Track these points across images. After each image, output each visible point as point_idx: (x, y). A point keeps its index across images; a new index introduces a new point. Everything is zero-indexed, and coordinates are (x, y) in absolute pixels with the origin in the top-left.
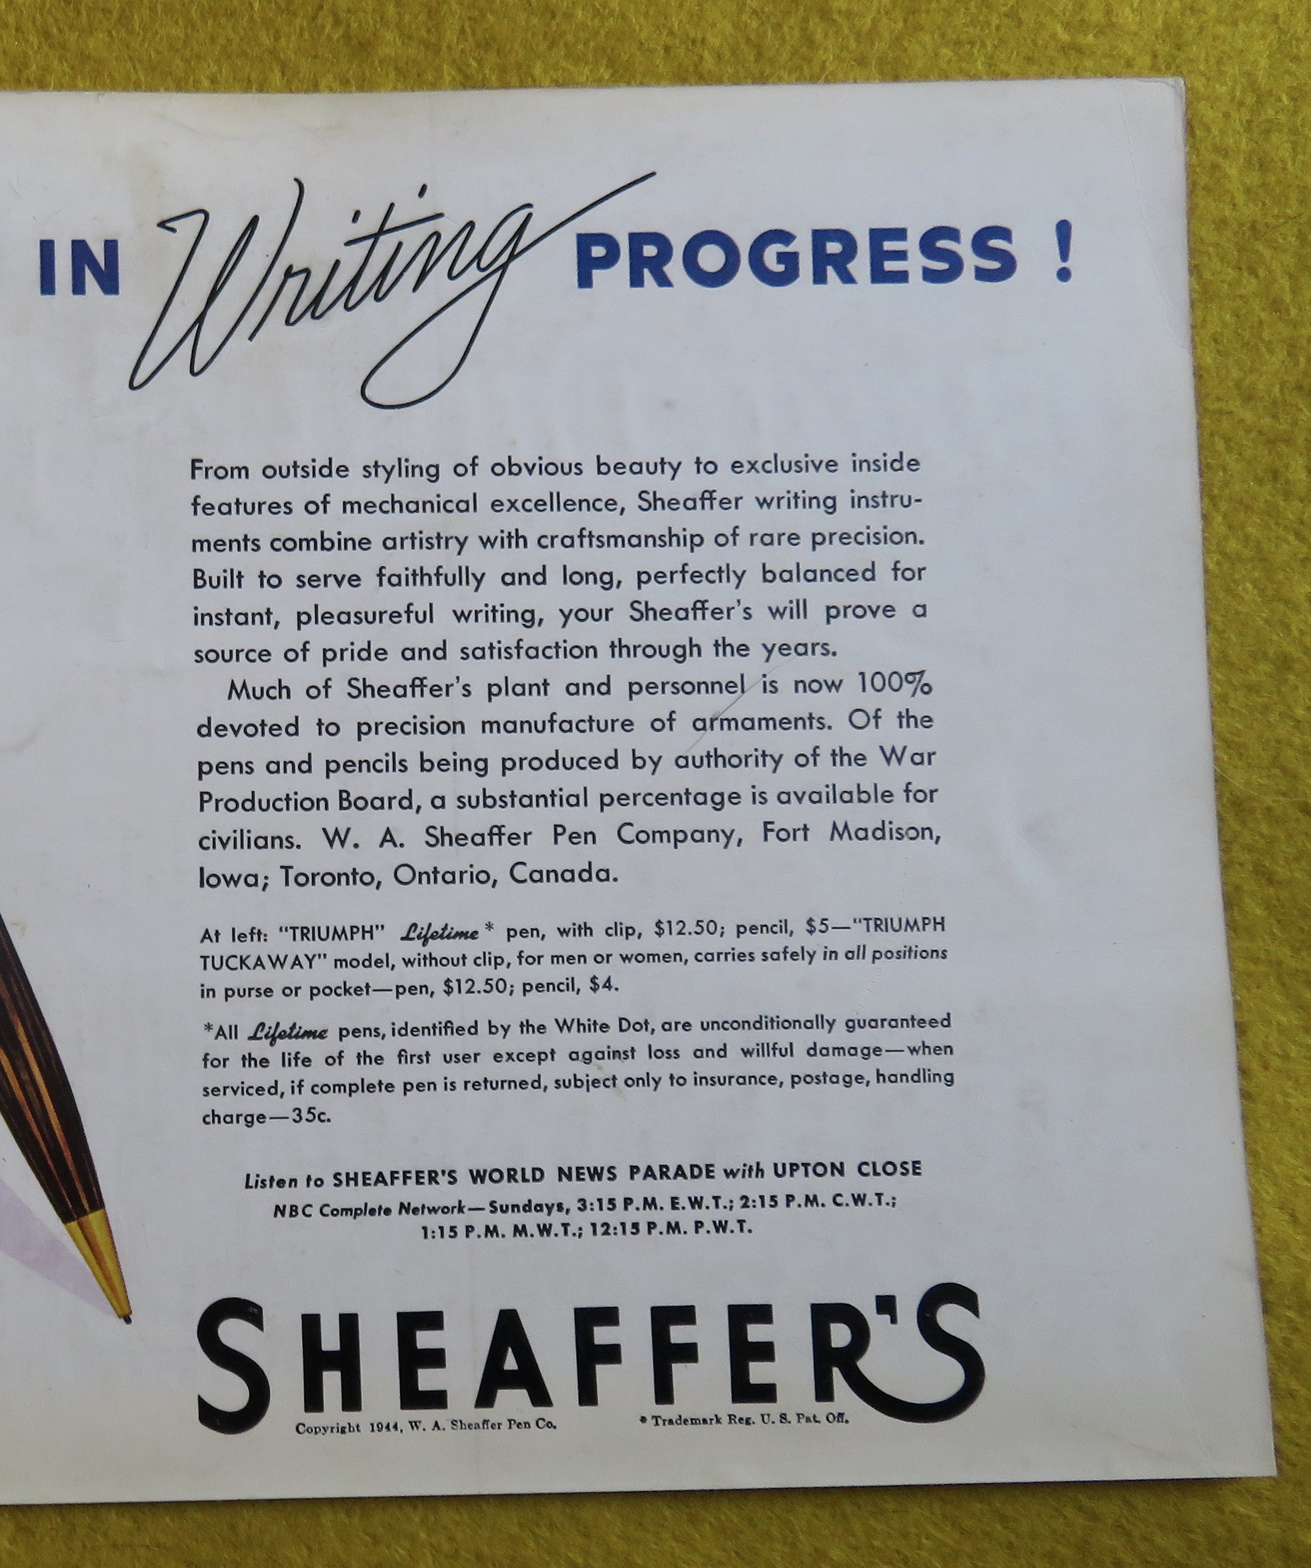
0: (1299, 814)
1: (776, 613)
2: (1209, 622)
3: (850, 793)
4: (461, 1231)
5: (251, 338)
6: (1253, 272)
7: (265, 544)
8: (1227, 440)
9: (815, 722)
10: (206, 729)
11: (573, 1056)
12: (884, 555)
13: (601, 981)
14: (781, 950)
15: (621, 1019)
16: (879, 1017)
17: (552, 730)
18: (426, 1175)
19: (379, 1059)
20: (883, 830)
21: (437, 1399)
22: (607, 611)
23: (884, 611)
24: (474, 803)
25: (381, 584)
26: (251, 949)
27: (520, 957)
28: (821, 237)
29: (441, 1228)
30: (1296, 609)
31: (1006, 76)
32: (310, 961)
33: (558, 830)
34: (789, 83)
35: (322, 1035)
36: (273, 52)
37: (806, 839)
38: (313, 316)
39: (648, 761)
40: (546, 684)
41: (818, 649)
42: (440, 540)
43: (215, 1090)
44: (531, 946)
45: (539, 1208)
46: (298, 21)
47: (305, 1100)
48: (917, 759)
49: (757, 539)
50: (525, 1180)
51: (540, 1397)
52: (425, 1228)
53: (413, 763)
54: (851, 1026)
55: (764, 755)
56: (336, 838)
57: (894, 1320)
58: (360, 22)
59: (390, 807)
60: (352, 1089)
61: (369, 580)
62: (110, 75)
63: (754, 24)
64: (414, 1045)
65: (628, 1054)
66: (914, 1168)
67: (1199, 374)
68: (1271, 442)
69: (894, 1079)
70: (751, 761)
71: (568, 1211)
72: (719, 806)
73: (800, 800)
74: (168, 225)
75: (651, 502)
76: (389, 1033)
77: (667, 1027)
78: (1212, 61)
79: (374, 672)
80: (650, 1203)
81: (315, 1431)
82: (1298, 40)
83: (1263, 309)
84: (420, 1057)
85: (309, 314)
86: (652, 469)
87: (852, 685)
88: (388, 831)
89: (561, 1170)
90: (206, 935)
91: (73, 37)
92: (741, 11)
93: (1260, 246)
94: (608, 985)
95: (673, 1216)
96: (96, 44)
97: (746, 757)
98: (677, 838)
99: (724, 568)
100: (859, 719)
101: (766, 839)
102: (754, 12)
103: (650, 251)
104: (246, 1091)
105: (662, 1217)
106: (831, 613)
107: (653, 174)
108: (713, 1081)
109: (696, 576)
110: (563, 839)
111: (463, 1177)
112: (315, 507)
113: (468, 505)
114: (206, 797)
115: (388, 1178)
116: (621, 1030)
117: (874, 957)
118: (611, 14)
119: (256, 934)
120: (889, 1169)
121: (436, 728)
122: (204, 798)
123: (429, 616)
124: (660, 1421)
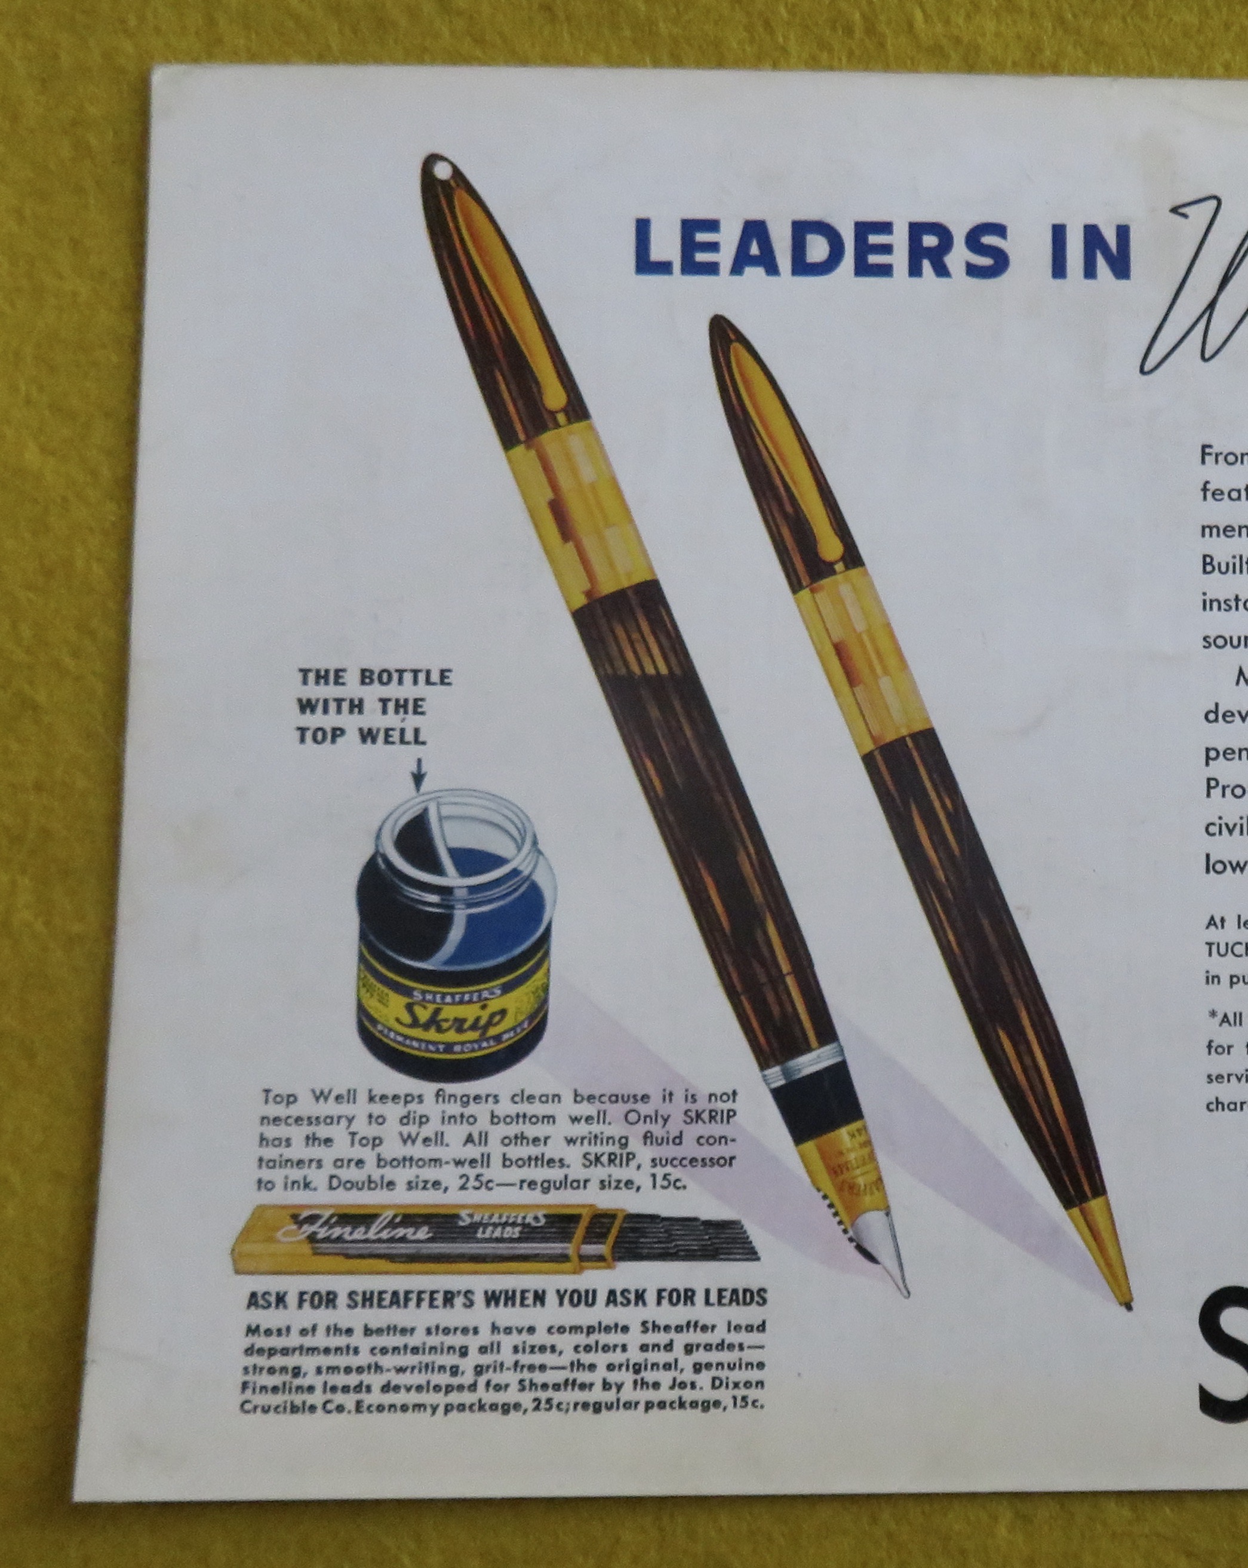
10: (1213, 715)
43: (1219, 1077)
74: (1180, 211)
90: (1212, 922)
91: (1087, 23)
96: (1110, 30)
114: (1213, 783)
122: (1211, 784)
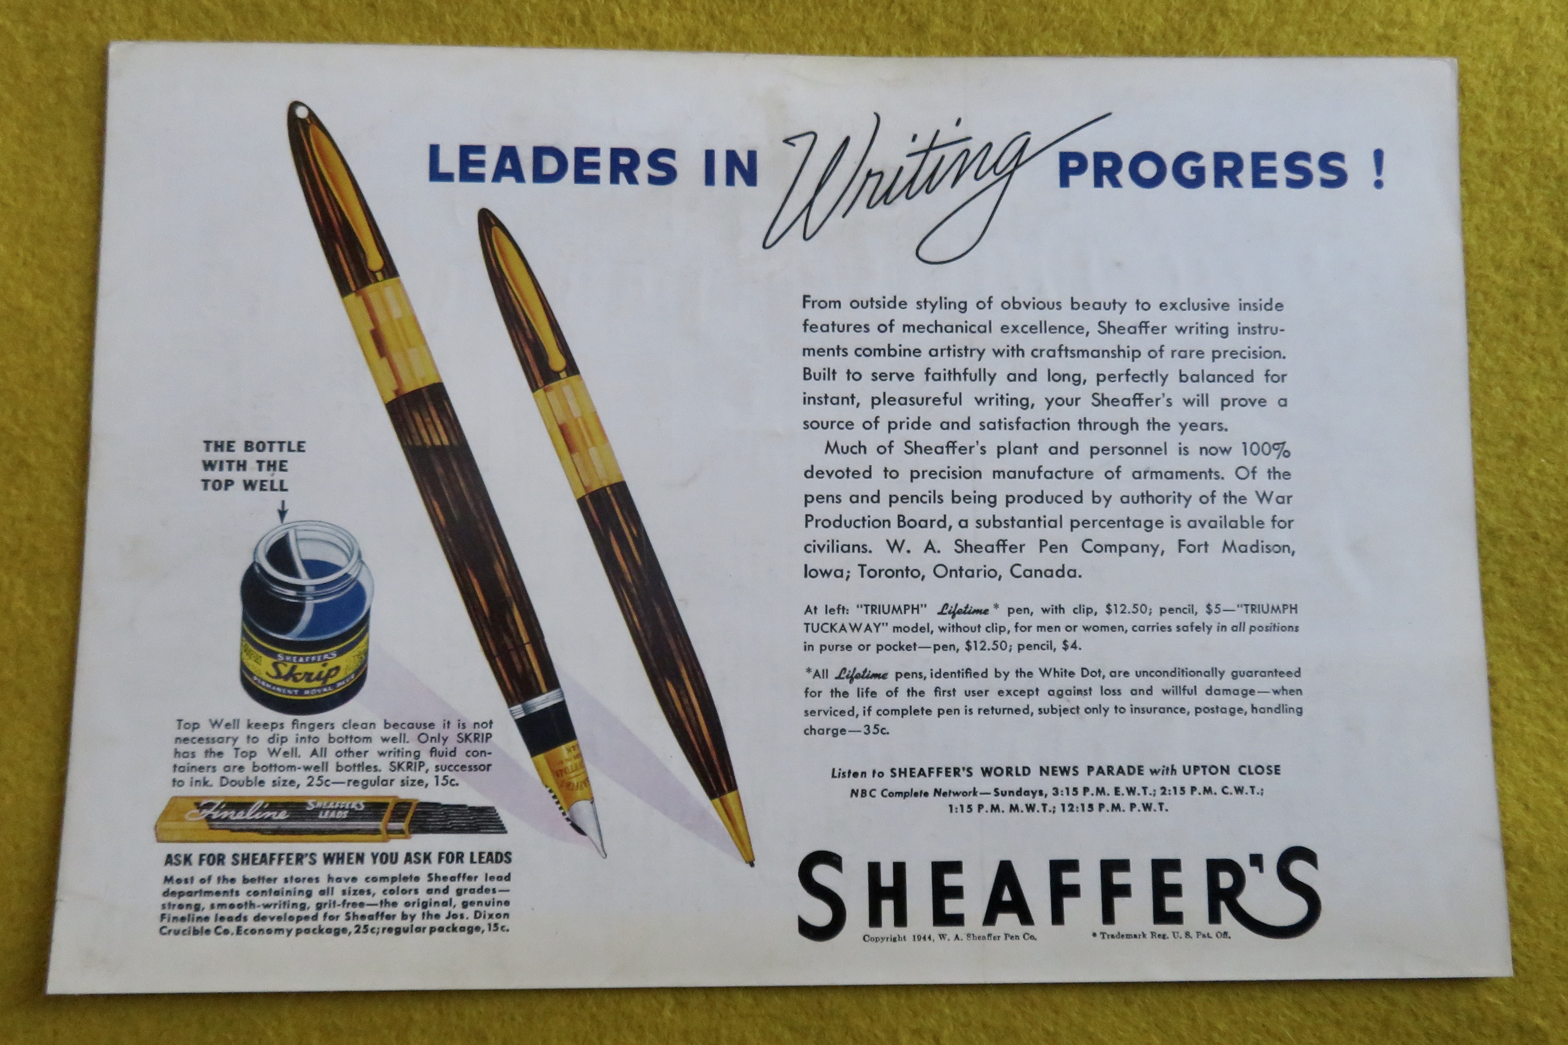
1: (1188, 402)
3: (1236, 522)
4: (975, 808)
5: (843, 218)
7: (851, 352)
9: (1212, 474)
10: (810, 473)
11: (1051, 693)
12: (1259, 366)
13: (1070, 644)
14: (1189, 625)
15: (1083, 669)
16: (1253, 670)
17: (1039, 477)
18: (952, 771)
19: (922, 694)
20: (1257, 546)
21: (957, 920)
22: (1076, 399)
23: (1259, 402)
24: (987, 524)
25: (927, 379)
26: (838, 619)
27: (1016, 627)
28: (1219, 157)
29: (962, 806)
31: (1341, 55)
32: (877, 628)
33: (1042, 543)
35: (884, 677)
36: (861, 30)
37: (1206, 551)
38: (885, 202)
39: (1103, 499)
40: (1035, 446)
41: (1215, 426)
42: (967, 351)
43: (813, 712)
44: (1023, 620)
45: (1027, 793)
46: (878, 10)
47: (872, 719)
48: (1280, 500)
49: (1176, 354)
50: (1018, 775)
51: (1026, 918)
52: (951, 806)
53: (947, 498)
54: (1235, 675)
55: (1179, 496)
56: (895, 547)
57: (1261, 871)
59: (931, 526)
60: (903, 712)
61: (920, 376)
64: (946, 684)
65: (1087, 692)
66: (1276, 770)
69: (1262, 710)
70: (1171, 500)
71: (1046, 795)
72: (1149, 529)
73: (1203, 526)
74: (790, 141)
75: (1106, 328)
76: (929, 676)
77: (1113, 674)
79: (922, 437)
80: (1101, 791)
81: (876, 939)
83: (1508, 209)
84: (949, 692)
85: (882, 201)
86: (1107, 307)
87: (1238, 450)
88: (930, 542)
89: (1042, 768)
90: (808, 609)
91: (729, 18)
94: (1074, 646)
95: (1116, 800)
96: (744, 22)
97: (1168, 497)
98: (1121, 549)
99: (1154, 373)
100: (1242, 473)
101: (1180, 551)
103: (1107, 164)
104: (833, 713)
105: (1109, 800)
106: (1224, 403)
107: (1110, 114)
108: (1143, 710)
109: (1136, 378)
110: (1046, 549)
111: (977, 772)
112: (884, 328)
113: (986, 329)
115: (927, 773)
116: (1083, 676)
117: (1251, 630)
119: (842, 609)
120: (1259, 770)
121: (962, 475)
122: (808, 518)
123: (959, 400)
124: (1106, 936)
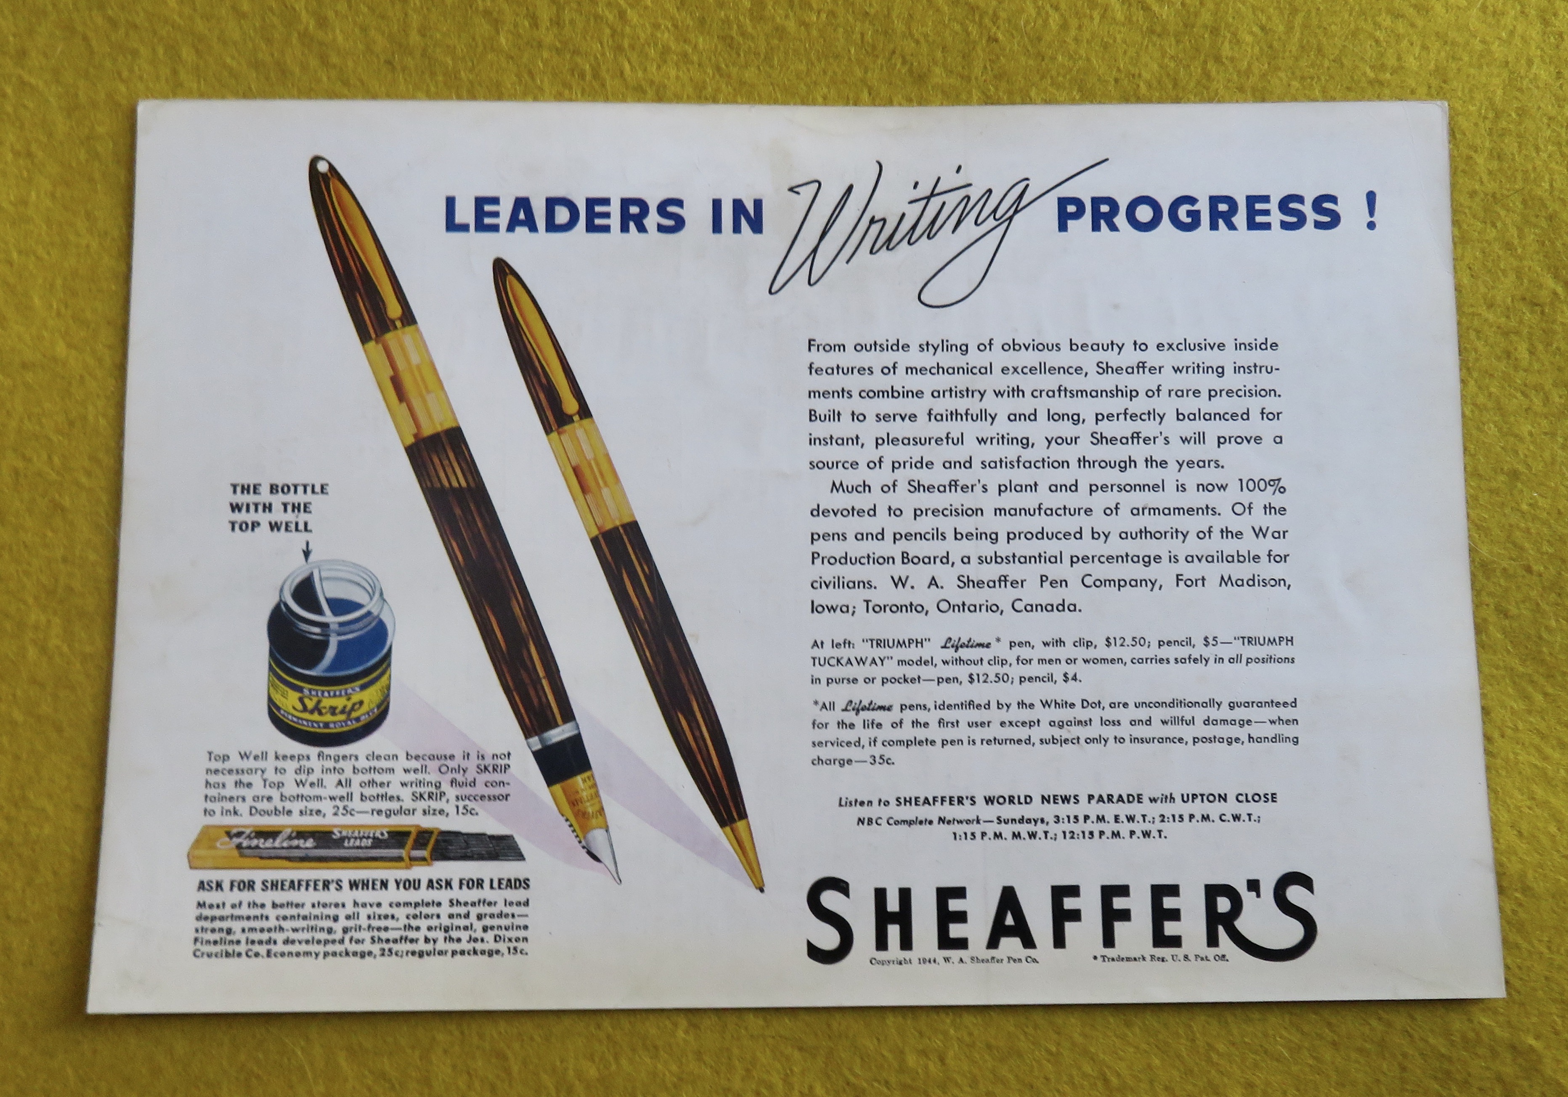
0: (1524, 573)
1: (1185, 440)
2: (1465, 449)
3: (1233, 557)
4: (978, 835)
5: (848, 262)
6: (1494, 225)
7: (855, 394)
8: (1478, 332)
9: (1210, 510)
10: (816, 512)
11: (1052, 724)
12: (1255, 404)
13: (1070, 676)
14: (1187, 657)
15: (1083, 701)
16: (1250, 700)
17: (1040, 514)
18: (956, 799)
19: (926, 725)
20: (1253, 580)
21: (962, 944)
22: (1076, 438)
23: (1255, 439)
24: (989, 561)
25: (930, 420)
26: (844, 653)
27: (1018, 660)
28: (1214, 201)
29: (966, 834)
30: (1521, 440)
31: (1333, 99)
32: (882, 661)
33: (1043, 579)
34: (1195, 102)
35: (889, 709)
36: (863, 81)
37: (1203, 585)
38: (888, 248)
39: (1102, 535)
40: (1036, 484)
41: (1212, 464)
42: (968, 392)
43: (820, 744)
44: (1025, 653)
45: (1029, 821)
46: (879, 62)
47: (878, 750)
48: (1276, 535)
49: (1173, 393)
50: (1020, 803)
51: (1029, 942)
52: (955, 834)
53: (950, 535)
54: (1232, 706)
55: (1177, 531)
56: (899, 582)
57: (1258, 896)
58: (919, 63)
59: (935, 562)
60: (908, 743)
61: (923, 417)
62: (759, 95)
63: (1172, 65)
64: (949, 715)
65: (1089, 722)
66: (1273, 798)
67: (1458, 289)
68: (1506, 334)
69: (1259, 740)
70: (1169, 535)
71: (1047, 823)
72: (1147, 564)
73: (1200, 560)
74: (796, 190)
75: (1104, 369)
76: (933, 708)
77: (1112, 705)
78: (1466, 91)
79: (925, 476)
80: (1101, 819)
81: (882, 963)
82: (1521, 78)
83: (1500, 249)
84: (952, 723)
85: (885, 248)
86: (1105, 348)
87: (1234, 486)
88: (933, 578)
89: (1043, 797)
90: (815, 644)
91: (735, 71)
92: (1163, 56)
93: (1498, 209)
94: (1075, 678)
95: (1116, 827)
96: (749, 74)
97: (1165, 533)
98: (1120, 584)
99: (1152, 412)
100: (1239, 509)
101: (1178, 585)
102: (1172, 57)
103: (1105, 208)
104: (840, 744)
105: (1109, 827)
106: (1221, 441)
107: (1107, 160)
108: (1142, 741)
109: (1133, 417)
110: (1046, 585)
111: (980, 801)
112: (887, 370)
113: (987, 370)
114: (816, 555)
115: (931, 801)
116: (1083, 707)
117: (1248, 662)
118: (1081, 58)
119: (848, 643)
120: (1257, 798)
121: (964, 513)
122: (814, 556)
123: (961, 440)
124: (1106, 959)
